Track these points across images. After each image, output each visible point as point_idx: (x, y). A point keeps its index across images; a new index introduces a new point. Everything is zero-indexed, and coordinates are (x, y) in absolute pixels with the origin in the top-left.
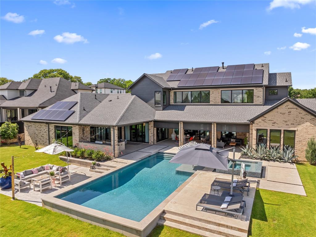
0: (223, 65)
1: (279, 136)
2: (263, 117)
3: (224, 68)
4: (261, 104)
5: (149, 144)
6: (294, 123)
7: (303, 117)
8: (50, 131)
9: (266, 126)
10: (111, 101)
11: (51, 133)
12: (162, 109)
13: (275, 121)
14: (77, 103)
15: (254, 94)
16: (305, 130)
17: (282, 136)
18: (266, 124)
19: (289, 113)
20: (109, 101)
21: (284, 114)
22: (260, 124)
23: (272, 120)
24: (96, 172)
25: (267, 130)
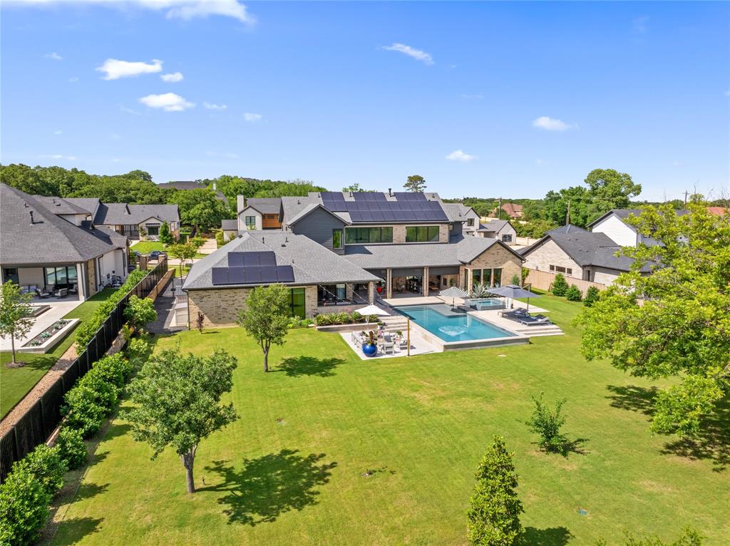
0: (390, 191)
1: (489, 274)
2: (478, 259)
3: (392, 195)
4: (448, 242)
6: (501, 262)
7: (507, 256)
9: (480, 267)
10: (285, 246)
13: (487, 261)
14: (274, 253)
15: (439, 231)
16: (508, 268)
17: (492, 274)
19: (498, 254)
20: (283, 246)
22: (475, 265)
23: (485, 260)
25: (480, 270)
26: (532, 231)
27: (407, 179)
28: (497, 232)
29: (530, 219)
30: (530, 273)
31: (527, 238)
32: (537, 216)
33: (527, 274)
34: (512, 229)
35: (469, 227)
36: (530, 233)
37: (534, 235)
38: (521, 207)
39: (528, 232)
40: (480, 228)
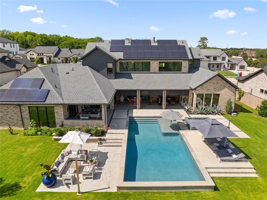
0: (154, 39)
1: (210, 97)
2: (202, 86)
3: (155, 41)
4: (187, 72)
5: (110, 109)
6: (219, 89)
7: (225, 85)
8: (22, 112)
9: (203, 92)
10: (68, 73)
11: (24, 114)
12: (114, 78)
13: (208, 88)
14: (44, 80)
15: (182, 65)
16: (225, 94)
17: (212, 97)
18: (203, 90)
19: (217, 83)
20: (67, 73)
21: (214, 84)
22: (199, 90)
23: (207, 87)
24: (104, 146)
25: (203, 94)
26: (257, 64)
27: (200, 39)
28: (237, 64)
29: (258, 57)
30: (244, 95)
31: (253, 67)
32: (262, 56)
33: (243, 95)
34: (246, 63)
35: (222, 61)
36: (255, 65)
37: (258, 66)
38: (254, 52)
39: (254, 64)
40: (228, 62)
